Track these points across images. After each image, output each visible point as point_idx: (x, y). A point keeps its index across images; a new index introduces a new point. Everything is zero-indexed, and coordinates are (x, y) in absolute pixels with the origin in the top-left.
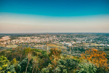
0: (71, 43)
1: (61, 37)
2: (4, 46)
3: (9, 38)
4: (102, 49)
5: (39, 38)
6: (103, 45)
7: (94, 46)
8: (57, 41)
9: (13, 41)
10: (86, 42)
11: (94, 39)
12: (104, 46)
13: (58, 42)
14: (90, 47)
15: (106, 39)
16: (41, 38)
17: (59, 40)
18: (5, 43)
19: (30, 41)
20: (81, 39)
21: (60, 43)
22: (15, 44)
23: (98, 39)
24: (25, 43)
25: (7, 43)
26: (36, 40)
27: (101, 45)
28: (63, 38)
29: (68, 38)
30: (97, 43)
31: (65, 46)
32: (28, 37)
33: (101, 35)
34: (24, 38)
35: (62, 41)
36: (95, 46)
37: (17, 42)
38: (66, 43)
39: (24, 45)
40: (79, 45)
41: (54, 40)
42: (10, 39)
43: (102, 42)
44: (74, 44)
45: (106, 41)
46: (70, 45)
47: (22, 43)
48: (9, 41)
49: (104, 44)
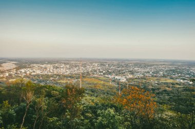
0: (126, 77)
1: (107, 66)
2: (5, 79)
3: (14, 66)
4: (180, 88)
5: (68, 66)
6: (182, 81)
7: (165, 83)
8: (100, 72)
9: (21, 72)
10: (152, 76)
11: (166, 71)
12: (184, 84)
13: (102, 74)
14: (158, 84)
15: (188, 70)
16: (72, 66)
17: (104, 72)
18: (7, 74)
19: (51, 71)
20: (143, 70)
21: (105, 77)
22: (25, 76)
23: (173, 71)
24: (42, 76)
25: (10, 75)
26: (62, 69)
27: (178, 82)
28: (112, 67)
29: (120, 69)
30: (172, 78)
31: (114, 81)
32: (49, 65)
33: (180, 64)
34: (42, 66)
35: (110, 73)
36: (167, 83)
37: (28, 73)
38: (116, 77)
39: (41, 78)
40: (139, 80)
41: (96, 71)
42: (16, 68)
43: (179, 77)
44: (130, 79)
45: (187, 74)
46: (124, 81)
47: (38, 75)
48: (15, 71)
49: (184, 79)
